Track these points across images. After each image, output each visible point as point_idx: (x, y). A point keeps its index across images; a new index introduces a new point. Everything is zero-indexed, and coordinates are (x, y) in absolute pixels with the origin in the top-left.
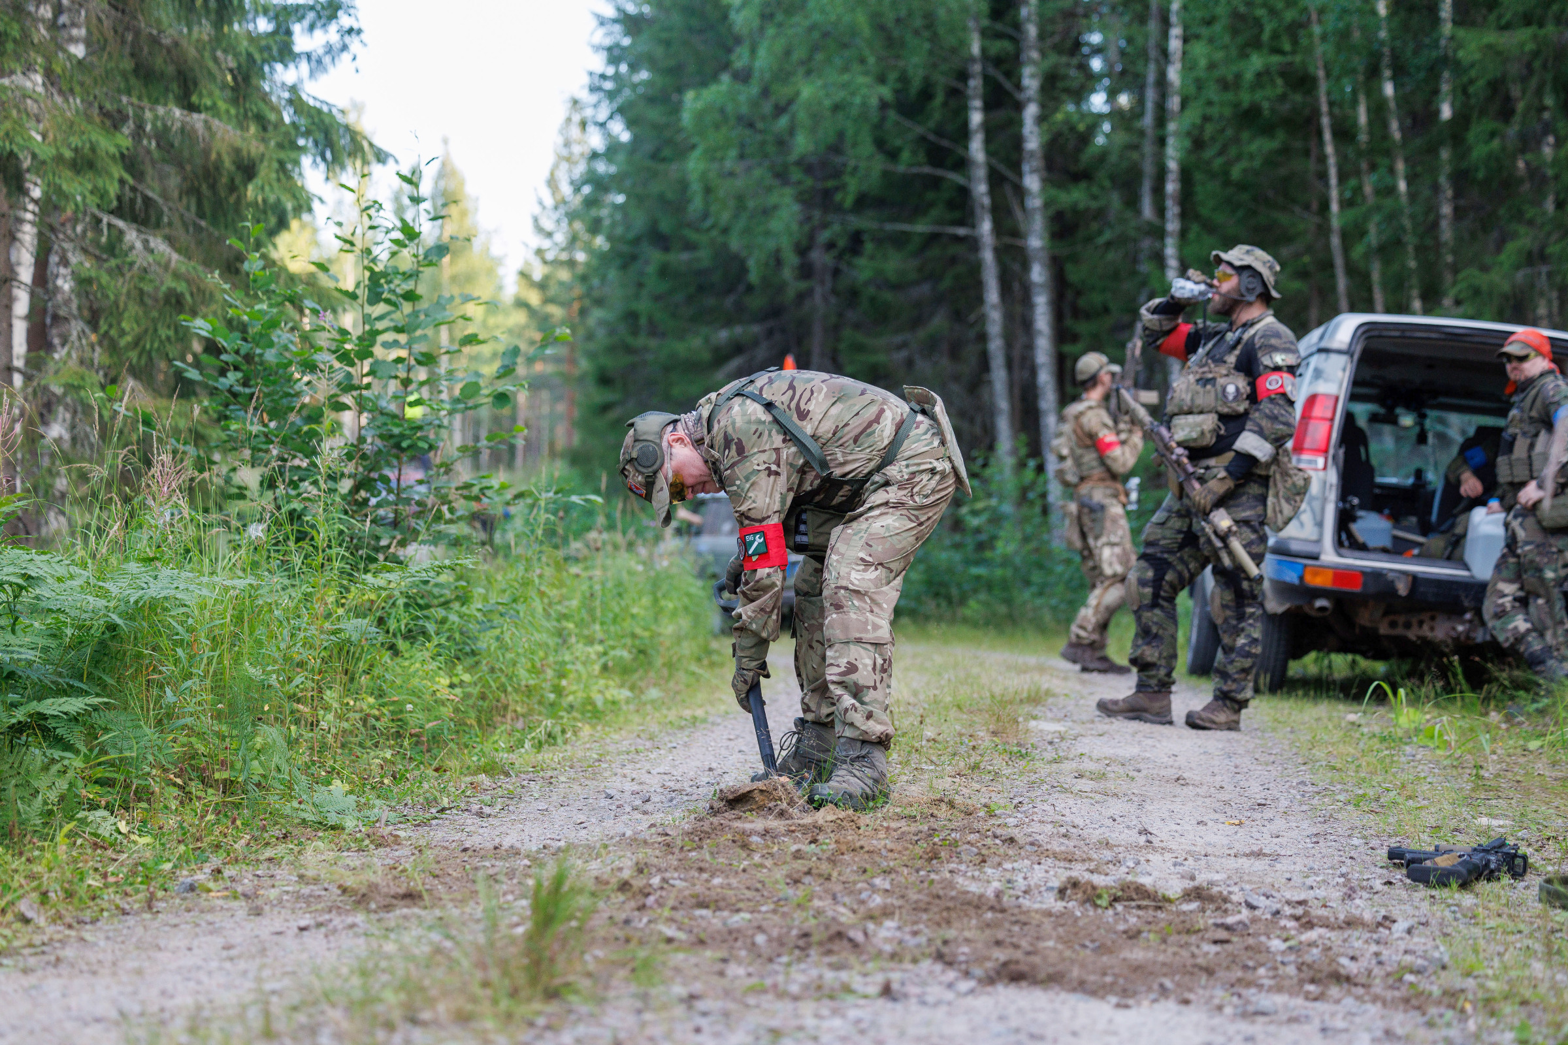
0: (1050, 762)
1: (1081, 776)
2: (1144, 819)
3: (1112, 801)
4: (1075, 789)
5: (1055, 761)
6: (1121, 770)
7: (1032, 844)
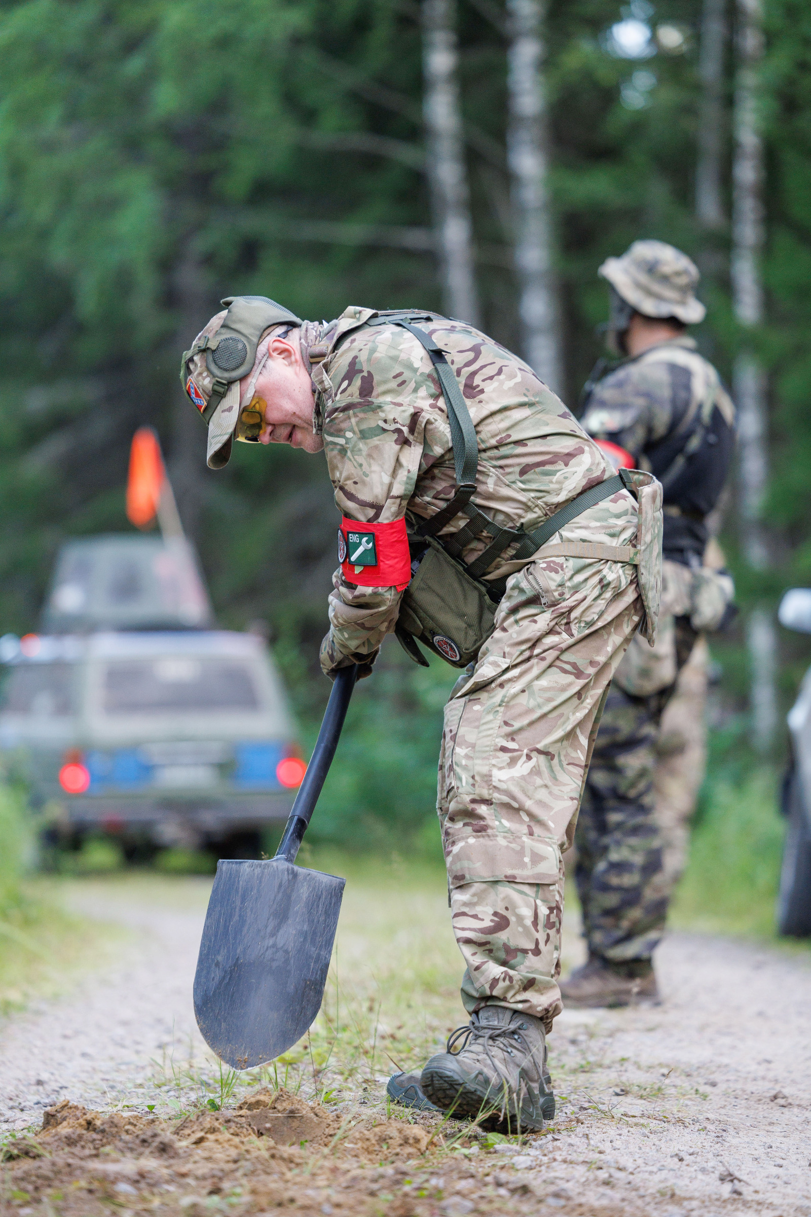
0: (574, 1071)
1: (624, 1092)
2: (726, 1158)
3: (675, 1131)
4: (618, 1112)
5: (583, 1070)
6: (685, 1084)
7: (557, 1195)
